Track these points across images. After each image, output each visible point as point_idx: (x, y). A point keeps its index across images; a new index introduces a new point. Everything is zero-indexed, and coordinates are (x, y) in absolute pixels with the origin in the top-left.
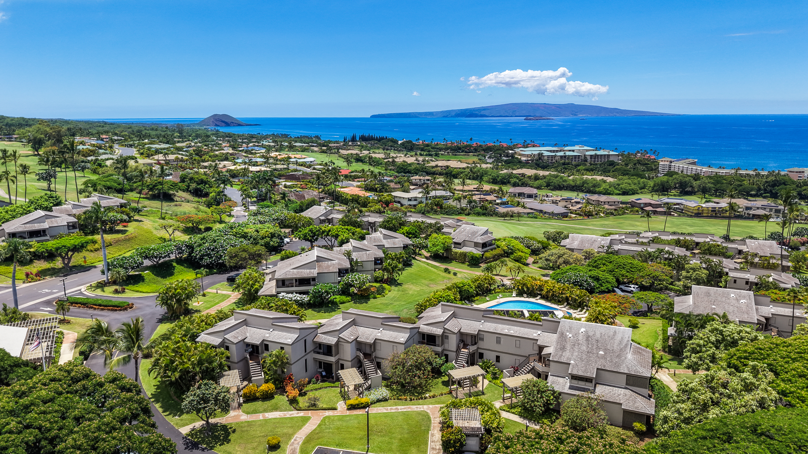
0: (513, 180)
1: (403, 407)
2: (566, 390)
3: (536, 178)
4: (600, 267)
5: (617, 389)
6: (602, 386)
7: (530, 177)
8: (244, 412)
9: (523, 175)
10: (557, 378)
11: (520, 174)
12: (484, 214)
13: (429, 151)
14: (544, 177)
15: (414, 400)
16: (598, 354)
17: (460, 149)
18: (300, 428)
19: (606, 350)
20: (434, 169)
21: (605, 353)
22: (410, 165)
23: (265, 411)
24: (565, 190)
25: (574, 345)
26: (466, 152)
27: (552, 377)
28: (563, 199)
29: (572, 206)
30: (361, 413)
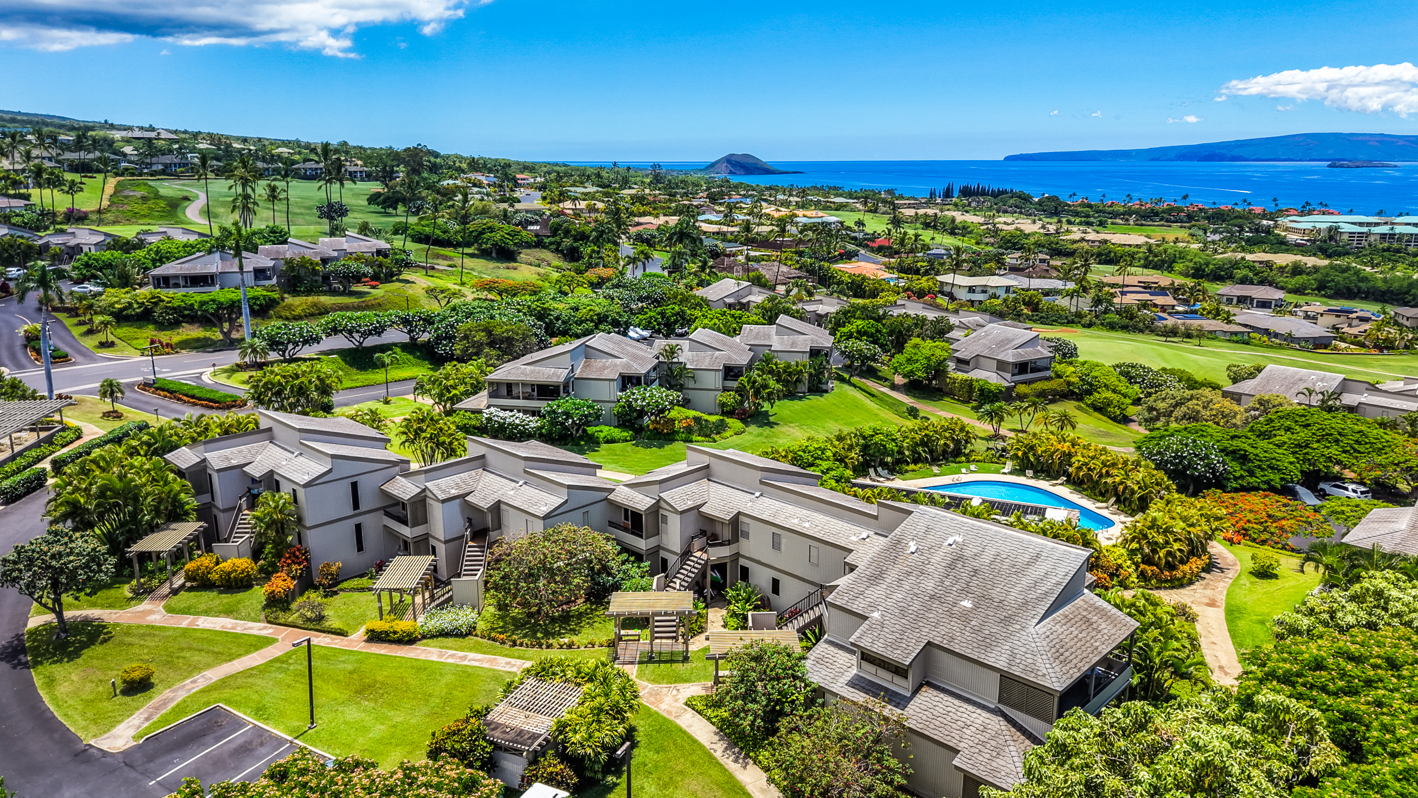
0: (1239, 273)
1: (480, 656)
2: (840, 686)
3: (1297, 270)
4: (1275, 435)
5: (970, 708)
6: (935, 693)
7: (1282, 269)
8: (165, 607)
9: (1269, 265)
10: (836, 650)
11: (1261, 262)
12: (1124, 328)
13: (1088, 216)
14: (1316, 269)
15: (521, 645)
16: (955, 604)
17: (1157, 214)
18: (231, 658)
19: (982, 600)
20: (1075, 246)
21: (976, 607)
22: (1027, 236)
23: (207, 613)
24: (1362, 299)
25: (909, 574)
26: (1167, 221)
27: (827, 646)
28: (1330, 310)
29: (1350, 325)
30: (383, 652)
